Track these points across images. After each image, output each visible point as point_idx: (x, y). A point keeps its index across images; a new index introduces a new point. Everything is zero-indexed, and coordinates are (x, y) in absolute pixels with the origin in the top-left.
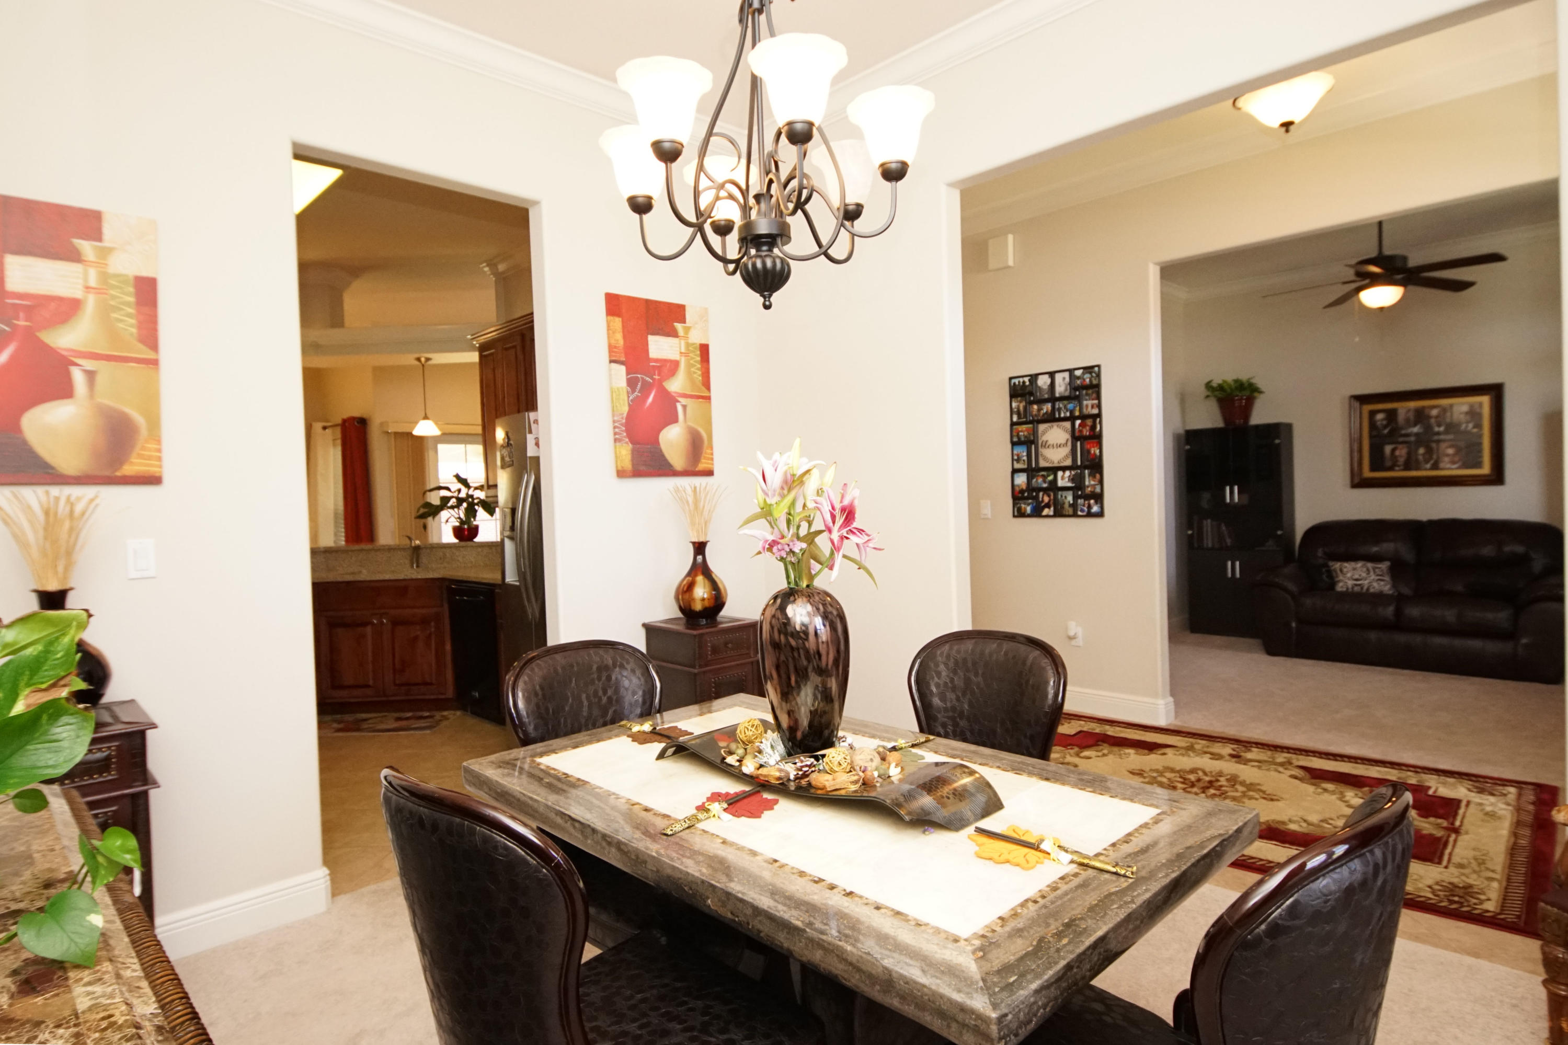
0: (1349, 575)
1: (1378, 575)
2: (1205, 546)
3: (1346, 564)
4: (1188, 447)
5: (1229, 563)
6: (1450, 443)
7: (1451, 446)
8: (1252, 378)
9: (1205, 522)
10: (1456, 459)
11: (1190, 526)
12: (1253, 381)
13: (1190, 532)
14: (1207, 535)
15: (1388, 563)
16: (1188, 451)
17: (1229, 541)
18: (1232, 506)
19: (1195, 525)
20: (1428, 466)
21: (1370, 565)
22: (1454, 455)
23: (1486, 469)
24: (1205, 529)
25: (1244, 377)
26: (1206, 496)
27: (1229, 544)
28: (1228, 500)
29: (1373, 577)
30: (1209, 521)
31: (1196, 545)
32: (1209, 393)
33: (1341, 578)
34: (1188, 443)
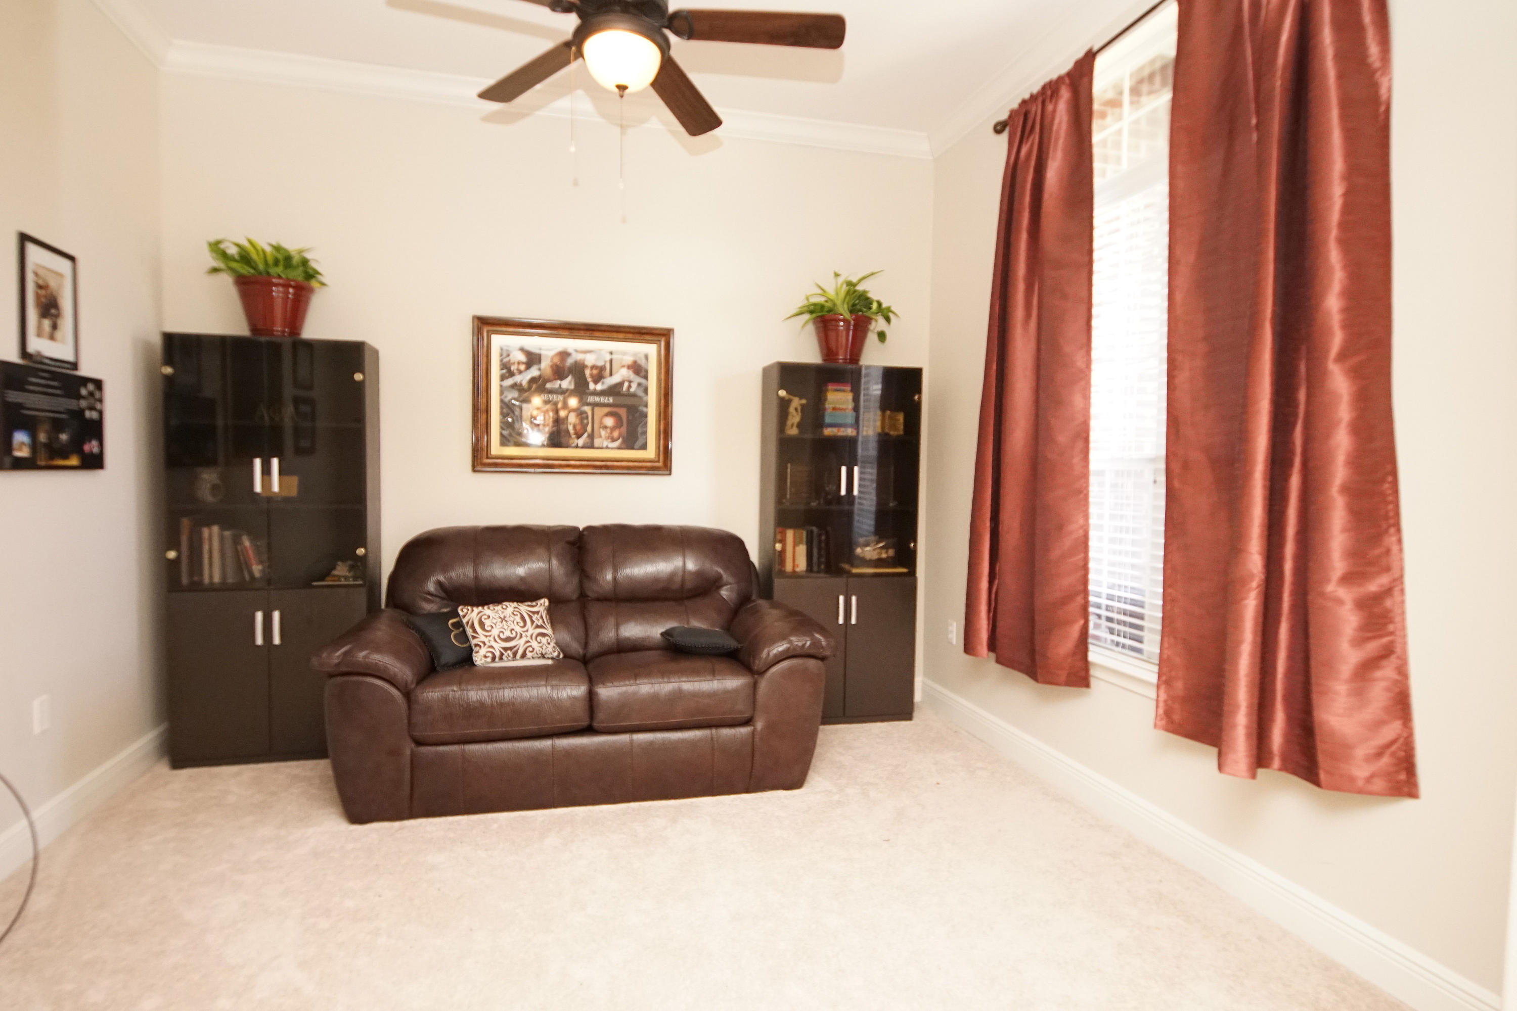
0: (495, 632)
1: (538, 627)
2: (206, 580)
3: (487, 611)
4: (168, 370)
5: (259, 616)
6: (606, 410)
7: (608, 414)
8: (308, 250)
9: (206, 532)
10: (616, 434)
11: (173, 543)
12: (308, 256)
13: (172, 555)
14: (211, 558)
15: (545, 602)
16: (168, 379)
17: (257, 569)
18: (269, 499)
19: (184, 539)
20: (581, 442)
21: (524, 608)
22: (613, 429)
23: (650, 453)
24: (206, 548)
25: (292, 245)
26: (208, 478)
27: (257, 574)
28: (258, 488)
29: (532, 631)
30: (215, 529)
31: (185, 580)
32: (220, 264)
33: (482, 636)
34: (168, 359)
